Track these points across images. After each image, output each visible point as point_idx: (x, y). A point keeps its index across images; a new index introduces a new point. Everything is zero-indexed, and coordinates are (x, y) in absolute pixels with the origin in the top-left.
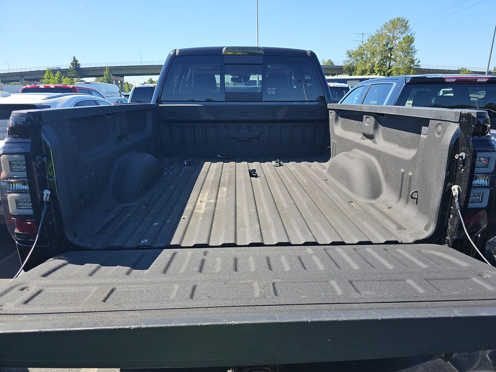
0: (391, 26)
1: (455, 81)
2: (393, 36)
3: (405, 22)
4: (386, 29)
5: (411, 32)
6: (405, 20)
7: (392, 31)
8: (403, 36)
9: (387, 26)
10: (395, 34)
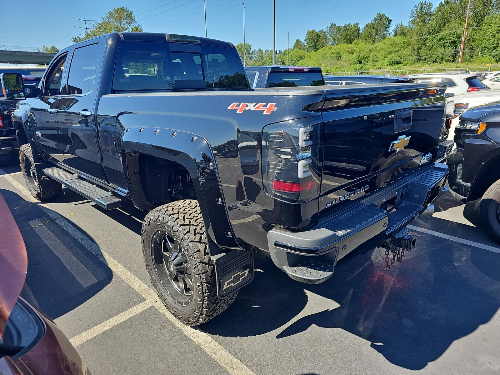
0: (117, 16)
1: (293, 70)
2: (121, 26)
3: (129, 13)
4: (112, 18)
5: (138, 23)
6: (129, 11)
7: (119, 20)
8: (131, 26)
9: (112, 15)
10: (123, 24)
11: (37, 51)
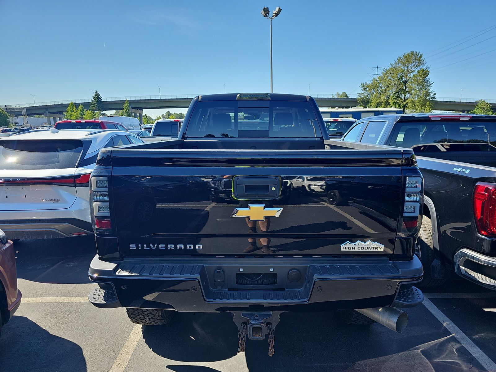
0: (405, 60)
1: (440, 120)
2: (407, 70)
4: (400, 63)
5: (426, 66)
6: (419, 54)
7: (406, 64)
8: (418, 69)
9: (400, 60)
10: (410, 67)
11: (331, 97)
